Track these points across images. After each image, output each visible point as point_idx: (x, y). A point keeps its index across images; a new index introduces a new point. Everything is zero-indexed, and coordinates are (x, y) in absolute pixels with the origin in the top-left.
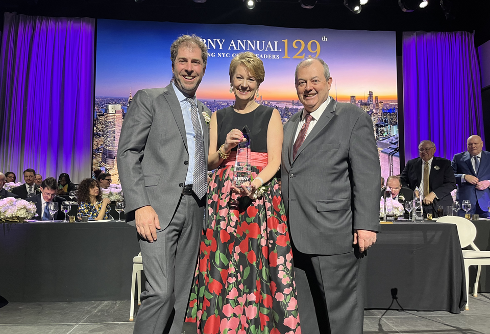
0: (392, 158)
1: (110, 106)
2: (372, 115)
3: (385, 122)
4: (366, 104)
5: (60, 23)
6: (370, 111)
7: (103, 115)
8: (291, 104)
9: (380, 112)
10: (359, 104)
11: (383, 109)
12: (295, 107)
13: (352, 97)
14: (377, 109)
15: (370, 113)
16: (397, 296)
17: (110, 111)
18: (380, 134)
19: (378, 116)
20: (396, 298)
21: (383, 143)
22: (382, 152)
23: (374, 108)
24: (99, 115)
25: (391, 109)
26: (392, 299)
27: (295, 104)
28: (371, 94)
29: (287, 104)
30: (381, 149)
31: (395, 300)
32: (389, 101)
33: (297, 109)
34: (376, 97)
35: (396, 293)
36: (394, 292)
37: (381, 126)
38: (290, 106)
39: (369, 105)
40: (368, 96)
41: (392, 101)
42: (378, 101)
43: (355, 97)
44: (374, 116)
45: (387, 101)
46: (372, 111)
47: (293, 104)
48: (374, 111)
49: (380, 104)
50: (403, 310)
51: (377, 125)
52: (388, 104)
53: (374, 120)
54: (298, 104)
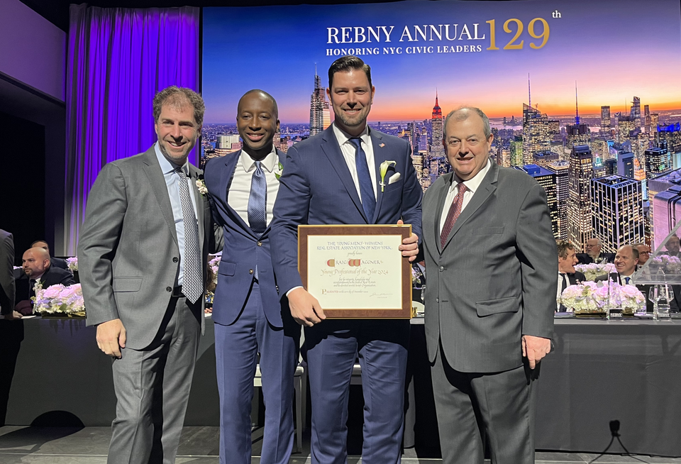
0: (674, 207)
1: (223, 138)
2: (639, 137)
3: (662, 147)
4: (628, 119)
5: (149, 17)
6: (635, 130)
7: (213, 152)
8: (501, 122)
9: (653, 131)
10: (617, 119)
11: (659, 127)
12: (508, 128)
13: (602, 107)
14: (647, 127)
15: (635, 133)
16: (619, 432)
17: (223, 145)
18: (652, 168)
19: (650, 137)
20: (618, 436)
21: (658, 183)
22: (656, 197)
23: (642, 124)
24: (207, 152)
25: (672, 126)
26: (611, 437)
27: (508, 124)
28: (636, 101)
29: (495, 123)
30: (655, 193)
31: (615, 438)
32: (669, 111)
33: (512, 131)
34: (647, 107)
35: (618, 428)
36: (615, 426)
37: (655, 154)
38: (500, 127)
39: (633, 119)
40: (632, 104)
41: (674, 112)
42: (649, 112)
43: (609, 107)
44: (642, 138)
45: (665, 112)
46: (638, 130)
47: (505, 123)
48: (643, 130)
49: (653, 118)
50: (627, 454)
51: (647, 153)
52: (668, 117)
53: (643, 144)
54: (513, 123)
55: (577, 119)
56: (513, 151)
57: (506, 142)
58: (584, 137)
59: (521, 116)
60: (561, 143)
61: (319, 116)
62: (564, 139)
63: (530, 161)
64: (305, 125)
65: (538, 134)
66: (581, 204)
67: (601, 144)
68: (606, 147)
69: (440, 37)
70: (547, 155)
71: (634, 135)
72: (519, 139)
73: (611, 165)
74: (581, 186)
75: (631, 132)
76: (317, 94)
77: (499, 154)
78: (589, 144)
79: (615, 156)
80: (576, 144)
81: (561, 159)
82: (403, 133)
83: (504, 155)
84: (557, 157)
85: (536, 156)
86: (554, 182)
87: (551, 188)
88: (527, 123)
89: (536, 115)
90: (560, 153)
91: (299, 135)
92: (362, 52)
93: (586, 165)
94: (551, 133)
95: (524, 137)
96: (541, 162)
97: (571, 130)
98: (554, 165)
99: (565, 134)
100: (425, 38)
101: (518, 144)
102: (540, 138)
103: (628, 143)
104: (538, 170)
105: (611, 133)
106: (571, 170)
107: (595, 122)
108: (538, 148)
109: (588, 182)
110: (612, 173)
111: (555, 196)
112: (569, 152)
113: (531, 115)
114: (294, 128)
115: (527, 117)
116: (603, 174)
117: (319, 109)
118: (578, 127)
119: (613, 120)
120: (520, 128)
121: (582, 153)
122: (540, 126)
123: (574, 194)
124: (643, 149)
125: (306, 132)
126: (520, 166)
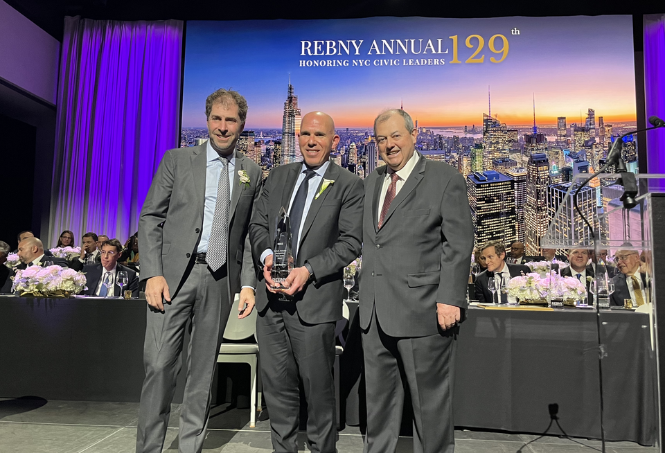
0: (628, 214)
2: (594, 147)
4: (583, 130)
5: (138, 29)
6: (590, 140)
8: (462, 131)
9: (607, 141)
10: (572, 129)
11: (612, 138)
12: (469, 136)
13: (559, 118)
14: (602, 137)
15: (590, 143)
16: (557, 415)
19: (604, 147)
20: (556, 418)
21: (612, 190)
22: (610, 204)
23: (597, 135)
25: (626, 137)
26: (550, 420)
27: (469, 132)
28: (591, 113)
29: (457, 131)
30: (609, 200)
31: (554, 421)
32: (622, 123)
33: (473, 139)
34: (601, 118)
35: (556, 411)
36: (553, 409)
38: (461, 135)
39: (588, 130)
40: (587, 116)
41: (627, 123)
42: (603, 123)
43: (564, 118)
44: (596, 147)
45: (618, 124)
46: (593, 139)
47: (466, 131)
48: (597, 140)
49: (607, 129)
50: (566, 436)
51: (601, 162)
52: (622, 128)
53: (597, 154)
54: (473, 131)
55: (535, 128)
56: (473, 157)
57: (467, 149)
58: (541, 146)
59: (482, 126)
60: (519, 151)
61: (291, 122)
62: (522, 147)
63: (489, 168)
64: (278, 130)
65: (497, 143)
66: (539, 209)
67: (557, 153)
68: (562, 155)
69: (406, 51)
70: (506, 162)
71: (589, 145)
72: (479, 146)
73: (567, 173)
74: (538, 192)
75: (586, 142)
76: (290, 102)
77: (460, 160)
78: (545, 152)
79: (571, 164)
80: (533, 153)
81: (519, 166)
82: (370, 139)
83: (465, 161)
84: (515, 164)
85: (495, 163)
86: (513, 188)
87: (509, 193)
88: (487, 131)
89: (495, 124)
90: (518, 160)
91: (272, 139)
92: (332, 63)
93: (543, 172)
94: (510, 141)
95: (484, 144)
96: (500, 169)
97: (529, 139)
98: (512, 172)
99: (523, 143)
100: (391, 51)
101: (478, 151)
102: (500, 146)
103: (583, 153)
104: (497, 176)
105: (567, 143)
106: (528, 176)
107: (552, 132)
108: (497, 155)
109: (545, 188)
110: (568, 180)
111: (513, 201)
112: (527, 159)
113: (490, 124)
114: (268, 133)
115: (487, 126)
116: (559, 181)
117: (292, 115)
118: (536, 137)
119: (569, 131)
120: (480, 136)
121: (540, 161)
122: (500, 134)
123: (531, 199)
124: (597, 158)
125: (279, 137)
126: (481, 172)
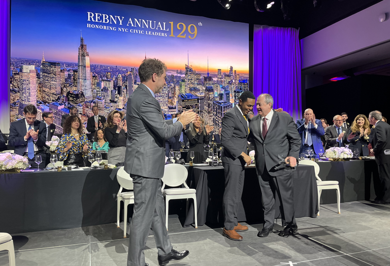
1: (24, 66)
3: (241, 89)
4: (228, 76)
6: (231, 81)
7: (18, 74)
8: (176, 72)
9: (237, 82)
10: (224, 75)
11: (239, 80)
12: (179, 75)
13: (218, 70)
14: (235, 80)
17: (24, 71)
18: (237, 98)
19: (236, 85)
23: (233, 79)
24: (14, 74)
25: (244, 80)
27: (179, 73)
28: (231, 68)
29: (173, 72)
33: (180, 77)
34: (235, 71)
37: (238, 92)
38: (175, 75)
39: (230, 76)
41: (245, 74)
42: (236, 73)
43: (221, 70)
44: (233, 84)
45: (242, 74)
48: (234, 81)
49: (237, 76)
51: (235, 91)
52: (243, 76)
53: (233, 88)
54: (181, 73)
55: (208, 74)
56: (181, 86)
57: (178, 82)
58: (211, 82)
59: (184, 70)
60: (201, 84)
61: (83, 60)
62: (202, 83)
63: (188, 92)
64: (75, 64)
65: (192, 79)
66: (209, 113)
67: (217, 86)
68: (219, 88)
69: (147, 27)
70: (195, 90)
71: (230, 83)
72: (183, 81)
73: (221, 96)
74: (209, 104)
75: (229, 82)
76: (82, 47)
77: (174, 87)
78: (212, 86)
79: (223, 92)
80: (207, 85)
81: (201, 92)
82: (129, 73)
83: (177, 88)
84: (199, 90)
85: (191, 90)
86: (198, 102)
87: (196, 105)
88: (187, 73)
89: (191, 70)
90: (201, 89)
91: (71, 69)
92: (107, 28)
93: (211, 95)
94: (197, 79)
95: (186, 80)
96: (193, 93)
97: (205, 79)
98: (198, 94)
99: (203, 80)
100: (140, 26)
101: (183, 83)
102: (193, 81)
103: (228, 87)
104: (191, 96)
105: (221, 81)
106: (205, 97)
107: (215, 76)
108: (192, 86)
109: (212, 103)
110: (221, 99)
111: (198, 108)
112: (204, 88)
113: (189, 70)
114: (69, 65)
115: (187, 71)
116: (218, 99)
117: (83, 55)
118: (208, 78)
119: (222, 76)
120: (184, 75)
121: (210, 90)
122: (192, 76)
123: (206, 108)
124: (233, 90)
125: (76, 68)
126: (184, 94)
